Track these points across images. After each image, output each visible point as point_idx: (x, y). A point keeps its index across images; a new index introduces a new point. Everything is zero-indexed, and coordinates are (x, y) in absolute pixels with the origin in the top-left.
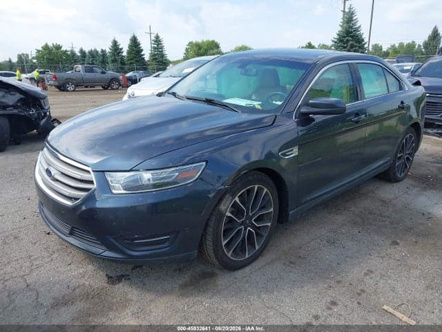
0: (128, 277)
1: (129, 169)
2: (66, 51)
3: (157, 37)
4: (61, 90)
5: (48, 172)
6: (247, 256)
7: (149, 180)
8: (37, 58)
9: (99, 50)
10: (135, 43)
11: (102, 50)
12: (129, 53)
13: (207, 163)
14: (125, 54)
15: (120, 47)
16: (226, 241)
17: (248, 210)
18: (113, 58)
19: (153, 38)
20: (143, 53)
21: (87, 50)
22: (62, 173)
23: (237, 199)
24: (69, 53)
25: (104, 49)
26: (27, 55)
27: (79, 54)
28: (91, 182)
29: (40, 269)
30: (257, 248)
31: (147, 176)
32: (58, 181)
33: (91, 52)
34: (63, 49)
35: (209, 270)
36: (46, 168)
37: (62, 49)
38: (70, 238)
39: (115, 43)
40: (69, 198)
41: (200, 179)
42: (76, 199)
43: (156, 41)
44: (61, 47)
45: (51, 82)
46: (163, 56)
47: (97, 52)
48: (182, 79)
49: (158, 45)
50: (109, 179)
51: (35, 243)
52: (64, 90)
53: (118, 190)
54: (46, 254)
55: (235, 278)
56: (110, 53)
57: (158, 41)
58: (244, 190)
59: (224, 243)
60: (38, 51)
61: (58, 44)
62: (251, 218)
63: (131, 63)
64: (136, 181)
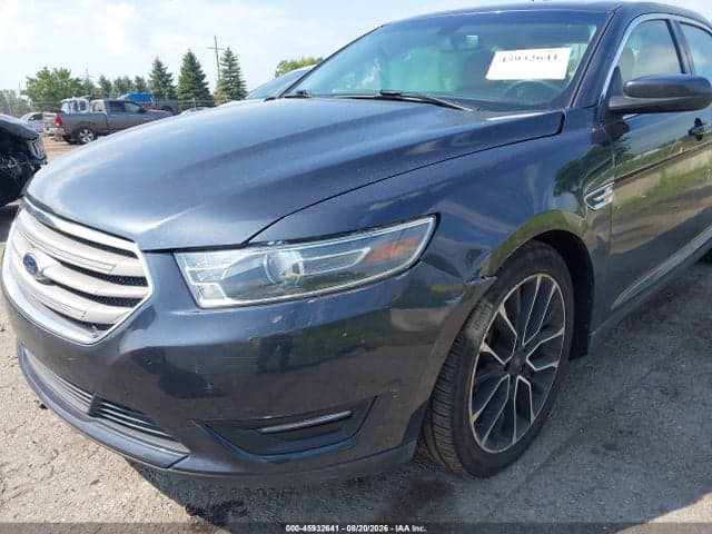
0: (240, 509)
1: (240, 241)
2: (78, 80)
3: (229, 54)
4: (71, 143)
5: (30, 263)
6: (514, 441)
7: (295, 268)
8: (30, 93)
9: (133, 79)
10: (191, 65)
11: (138, 78)
12: (182, 81)
13: (438, 222)
14: (175, 83)
15: (167, 72)
16: (479, 413)
17: (520, 334)
18: (156, 90)
19: (222, 54)
20: (205, 81)
21: (112, 78)
22: (62, 263)
23: (502, 310)
24: (82, 83)
25: (140, 76)
26: (13, 92)
27: (99, 86)
28: (141, 281)
29: (23, 499)
30: (533, 418)
31: (290, 259)
32: (53, 283)
33: (118, 82)
34: (73, 76)
35: (431, 478)
36: (23, 255)
37: (71, 77)
38: (91, 424)
39: (159, 65)
40: (87, 325)
41: (425, 260)
42: (103, 327)
43: (227, 61)
44: (69, 74)
45: (54, 130)
46: (239, 84)
47: (129, 82)
48: (315, 68)
49: (230, 66)
50: (187, 270)
51: (13, 432)
52: (75, 143)
53: (213, 298)
54: (37, 459)
55: (497, 496)
56: (150, 82)
57: (230, 59)
58: (517, 286)
59: (473, 418)
60: (32, 81)
61: (64, 68)
62: (526, 351)
63: (186, 98)
64: (260, 271)
